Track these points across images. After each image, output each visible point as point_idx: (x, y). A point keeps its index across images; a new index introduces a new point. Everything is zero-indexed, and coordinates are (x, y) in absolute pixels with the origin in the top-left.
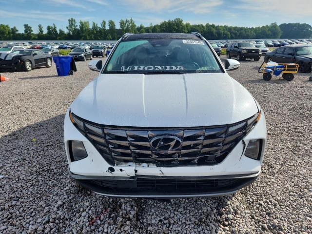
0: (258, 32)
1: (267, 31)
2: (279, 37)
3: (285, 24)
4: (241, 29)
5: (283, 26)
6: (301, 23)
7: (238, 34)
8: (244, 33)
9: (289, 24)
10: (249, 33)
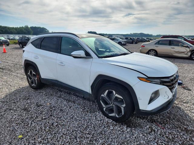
0: (18, 30)
1: (23, 30)
2: (32, 34)
3: (33, 27)
4: (5, 27)
5: (32, 28)
6: (42, 27)
7: (4, 31)
8: (8, 30)
9: (35, 27)
10: (12, 31)
